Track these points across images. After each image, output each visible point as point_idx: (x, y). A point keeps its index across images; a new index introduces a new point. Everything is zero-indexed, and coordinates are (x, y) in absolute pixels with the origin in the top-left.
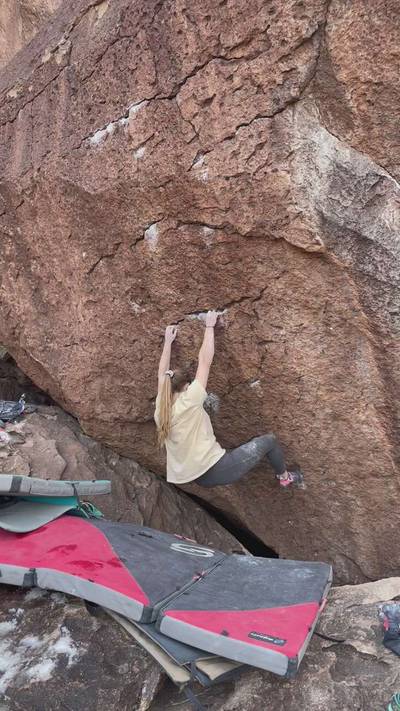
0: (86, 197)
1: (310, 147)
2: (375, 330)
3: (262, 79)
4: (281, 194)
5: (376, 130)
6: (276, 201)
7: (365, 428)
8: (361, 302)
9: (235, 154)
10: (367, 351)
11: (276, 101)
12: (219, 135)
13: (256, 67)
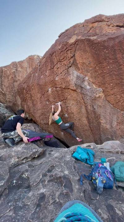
0: (40, 85)
1: (73, 73)
2: (84, 103)
3: (66, 64)
4: (69, 81)
5: (83, 70)
6: (68, 82)
7: (84, 121)
8: (82, 98)
9: (62, 75)
10: (83, 107)
11: (68, 67)
12: (60, 73)
13: (65, 62)
